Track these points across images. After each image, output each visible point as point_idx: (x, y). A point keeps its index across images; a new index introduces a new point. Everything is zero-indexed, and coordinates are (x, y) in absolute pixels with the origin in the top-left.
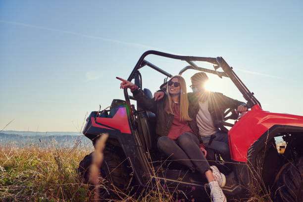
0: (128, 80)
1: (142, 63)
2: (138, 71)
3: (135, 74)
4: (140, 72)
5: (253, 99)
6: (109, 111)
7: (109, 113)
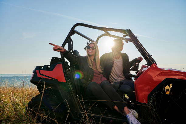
0: (62, 46)
1: (73, 32)
2: (71, 38)
3: (68, 40)
4: (72, 38)
5: (151, 60)
6: (49, 66)
7: (49, 67)
